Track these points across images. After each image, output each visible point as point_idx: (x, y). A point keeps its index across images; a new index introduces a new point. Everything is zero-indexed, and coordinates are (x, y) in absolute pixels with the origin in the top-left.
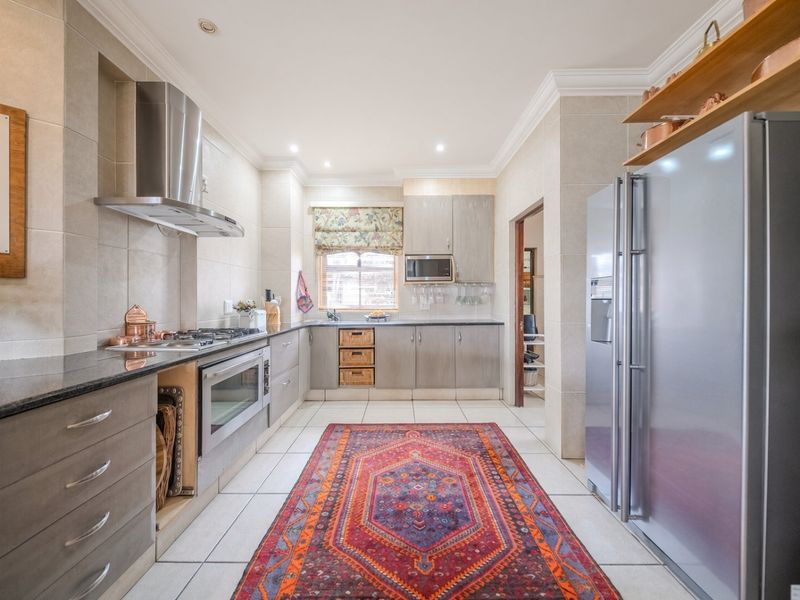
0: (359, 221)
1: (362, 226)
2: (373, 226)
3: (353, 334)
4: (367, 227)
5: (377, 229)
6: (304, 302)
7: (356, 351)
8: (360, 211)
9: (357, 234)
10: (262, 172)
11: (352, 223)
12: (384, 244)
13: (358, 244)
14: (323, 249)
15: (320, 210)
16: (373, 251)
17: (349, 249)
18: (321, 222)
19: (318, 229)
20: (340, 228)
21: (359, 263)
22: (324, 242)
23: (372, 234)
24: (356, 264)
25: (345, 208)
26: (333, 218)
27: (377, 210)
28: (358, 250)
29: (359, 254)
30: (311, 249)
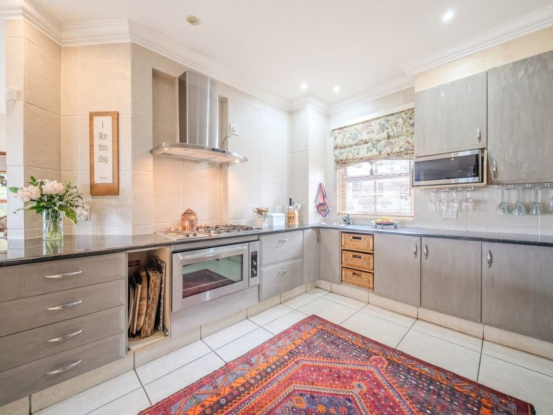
0: (372, 132)
1: (374, 136)
2: (385, 135)
3: (354, 238)
4: (379, 137)
5: (389, 137)
6: (322, 208)
7: (357, 254)
8: (372, 123)
9: (370, 144)
10: (291, 113)
11: (365, 136)
12: (397, 149)
13: (370, 154)
14: (341, 163)
15: (338, 131)
16: (386, 158)
17: (362, 160)
18: (339, 141)
19: (336, 148)
20: (354, 142)
21: (372, 172)
22: (341, 157)
23: (383, 142)
24: (368, 173)
25: (359, 124)
26: (348, 135)
27: (390, 118)
28: (369, 160)
29: (372, 163)
30: (332, 164)
